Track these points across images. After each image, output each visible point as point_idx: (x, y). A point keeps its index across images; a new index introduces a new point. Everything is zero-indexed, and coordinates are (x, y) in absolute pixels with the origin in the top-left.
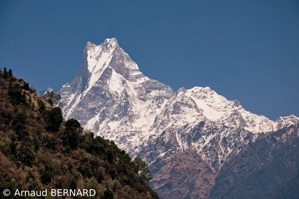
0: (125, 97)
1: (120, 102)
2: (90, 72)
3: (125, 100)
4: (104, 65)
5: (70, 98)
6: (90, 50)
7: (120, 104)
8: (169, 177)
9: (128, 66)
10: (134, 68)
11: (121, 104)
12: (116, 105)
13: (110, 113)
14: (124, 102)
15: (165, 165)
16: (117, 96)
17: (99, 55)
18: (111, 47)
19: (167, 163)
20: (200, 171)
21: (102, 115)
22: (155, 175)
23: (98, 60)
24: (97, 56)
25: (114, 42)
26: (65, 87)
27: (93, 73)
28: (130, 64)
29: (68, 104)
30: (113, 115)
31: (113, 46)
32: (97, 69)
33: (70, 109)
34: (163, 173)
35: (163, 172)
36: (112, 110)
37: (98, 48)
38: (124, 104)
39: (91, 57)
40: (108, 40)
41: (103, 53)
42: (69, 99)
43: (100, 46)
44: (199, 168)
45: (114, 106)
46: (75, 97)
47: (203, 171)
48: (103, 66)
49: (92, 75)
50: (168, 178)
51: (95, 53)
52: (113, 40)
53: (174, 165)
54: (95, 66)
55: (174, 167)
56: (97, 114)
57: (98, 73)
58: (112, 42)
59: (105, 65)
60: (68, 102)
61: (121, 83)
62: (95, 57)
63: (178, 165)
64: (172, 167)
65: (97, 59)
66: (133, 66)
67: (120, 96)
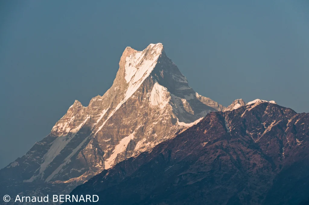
0: (167, 113)
1: (161, 119)
2: (127, 82)
3: (168, 117)
4: (144, 74)
5: (101, 114)
6: (129, 57)
7: (161, 122)
8: (210, 169)
9: (175, 78)
10: (182, 81)
11: (163, 122)
12: (156, 123)
13: (148, 132)
14: (166, 120)
15: (206, 154)
16: (159, 112)
17: (140, 63)
18: (156, 53)
19: (208, 151)
20: (255, 165)
21: (137, 133)
22: (191, 166)
23: (138, 69)
24: (137, 64)
25: (159, 48)
26: (95, 100)
27: (131, 84)
28: (178, 76)
29: (98, 121)
30: (151, 134)
31: (157, 53)
32: (136, 79)
33: (100, 126)
34: (202, 164)
35: (202, 162)
36: (151, 128)
37: (140, 55)
38: (166, 121)
39: (130, 64)
40: (152, 45)
41: (144, 60)
42: (99, 115)
43: (141, 52)
44: (253, 162)
45: (154, 123)
46: (107, 112)
47: (260, 167)
48: (144, 76)
49: (130, 86)
50: (209, 172)
51: (135, 60)
52: (158, 45)
53: (218, 154)
54: (134, 76)
55: (219, 156)
56: (131, 133)
57: (137, 84)
58: (157, 47)
59: (146, 74)
60: (98, 119)
61: (165, 97)
62: (135, 65)
63: (223, 155)
64: (216, 157)
65: (137, 67)
66: (181, 78)
67: (162, 112)
